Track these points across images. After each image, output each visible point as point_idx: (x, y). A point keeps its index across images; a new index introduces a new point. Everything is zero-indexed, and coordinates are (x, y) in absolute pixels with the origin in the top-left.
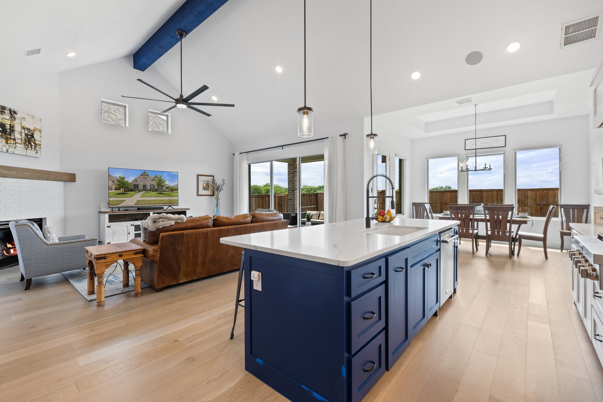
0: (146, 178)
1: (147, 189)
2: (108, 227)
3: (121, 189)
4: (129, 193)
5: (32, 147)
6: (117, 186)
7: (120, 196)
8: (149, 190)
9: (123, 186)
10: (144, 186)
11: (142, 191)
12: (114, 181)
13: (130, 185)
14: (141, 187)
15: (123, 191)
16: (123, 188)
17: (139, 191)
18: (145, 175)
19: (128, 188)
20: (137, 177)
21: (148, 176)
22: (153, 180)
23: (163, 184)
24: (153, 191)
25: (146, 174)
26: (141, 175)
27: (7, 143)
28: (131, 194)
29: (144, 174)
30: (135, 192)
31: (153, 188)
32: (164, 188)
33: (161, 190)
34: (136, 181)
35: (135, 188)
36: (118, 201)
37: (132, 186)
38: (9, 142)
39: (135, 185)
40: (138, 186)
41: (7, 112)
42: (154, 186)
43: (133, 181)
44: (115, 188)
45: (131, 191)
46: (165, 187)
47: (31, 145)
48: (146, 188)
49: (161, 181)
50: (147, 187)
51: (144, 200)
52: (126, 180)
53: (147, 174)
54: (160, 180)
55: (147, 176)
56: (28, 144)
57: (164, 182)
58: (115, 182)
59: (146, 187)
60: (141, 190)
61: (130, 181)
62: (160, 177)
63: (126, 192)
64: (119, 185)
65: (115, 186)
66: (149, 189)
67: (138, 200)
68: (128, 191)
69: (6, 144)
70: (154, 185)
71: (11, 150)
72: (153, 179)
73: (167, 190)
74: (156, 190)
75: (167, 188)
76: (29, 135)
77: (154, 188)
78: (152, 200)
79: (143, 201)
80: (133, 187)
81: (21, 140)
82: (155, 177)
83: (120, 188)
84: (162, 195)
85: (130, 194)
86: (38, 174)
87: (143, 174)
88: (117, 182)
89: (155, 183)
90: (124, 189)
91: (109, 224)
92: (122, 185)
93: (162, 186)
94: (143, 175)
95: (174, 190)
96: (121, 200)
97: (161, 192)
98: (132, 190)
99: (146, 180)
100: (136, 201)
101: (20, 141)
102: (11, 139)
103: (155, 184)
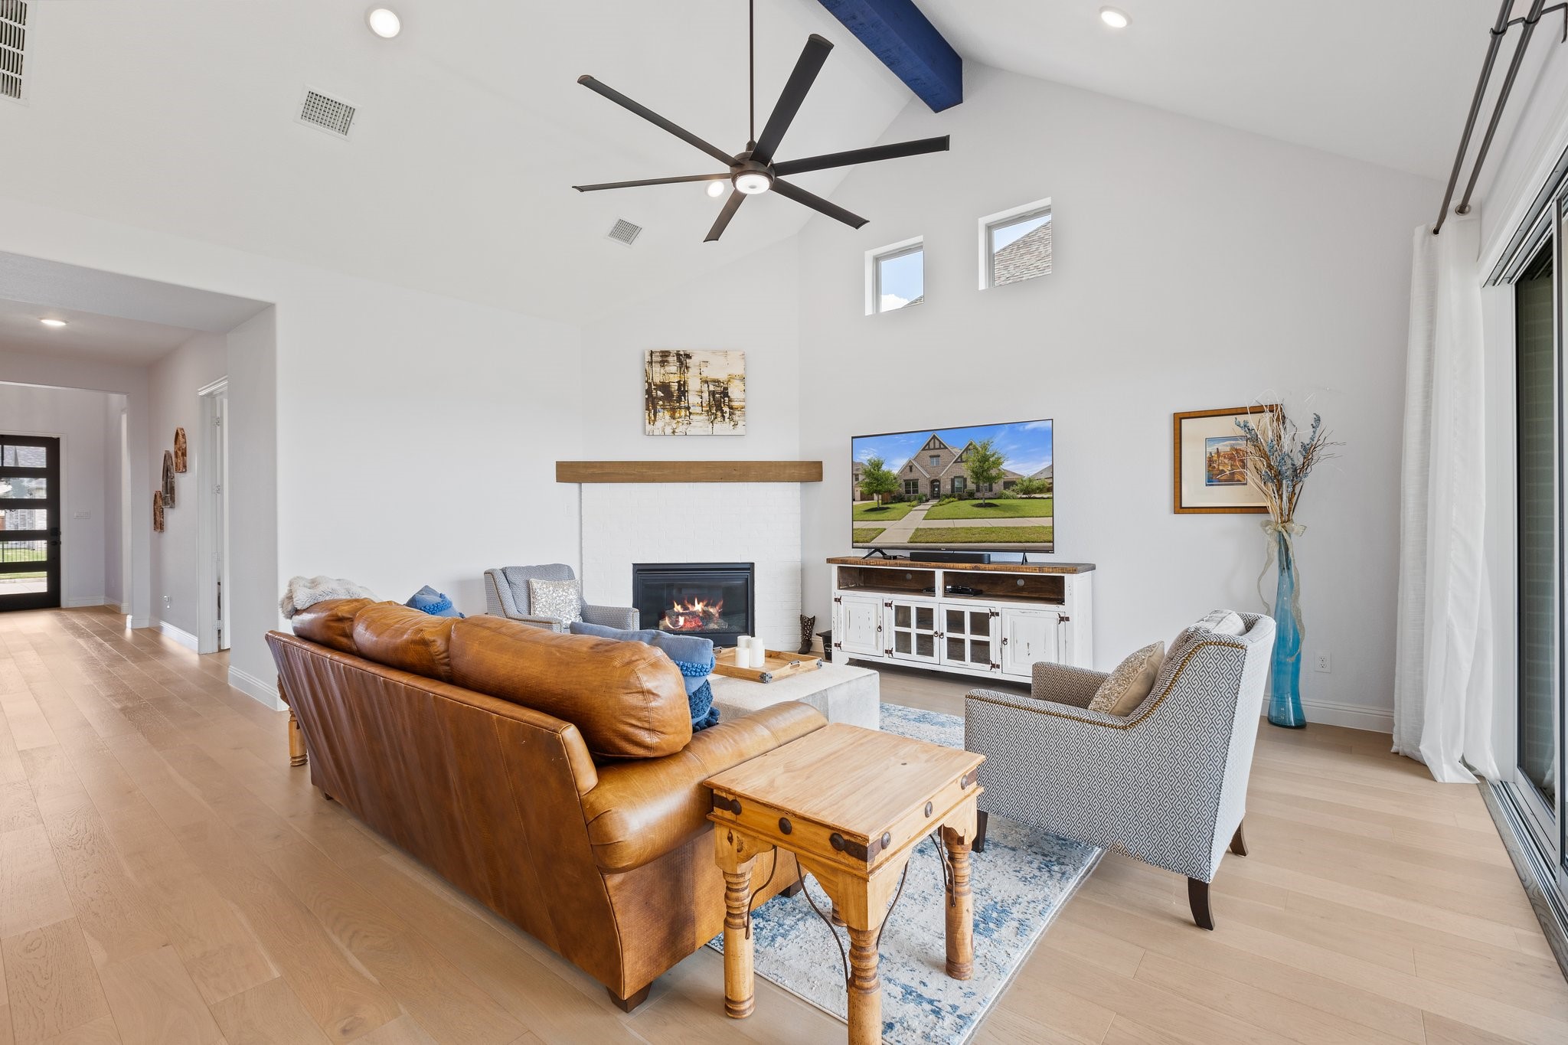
0: (939, 456)
1: (941, 492)
2: (836, 600)
3: (875, 496)
4: (894, 508)
5: (723, 417)
6: (865, 490)
7: (873, 516)
8: (947, 497)
9: (880, 488)
10: (935, 483)
11: (927, 501)
12: (858, 475)
13: (896, 482)
14: (924, 488)
15: (880, 501)
16: (878, 492)
17: (921, 501)
18: (934, 449)
19: (890, 492)
20: (913, 456)
21: (946, 448)
22: (960, 460)
23: (993, 472)
24: (961, 498)
25: (937, 446)
26: (924, 449)
27: (673, 417)
28: (898, 509)
29: (934, 443)
30: (909, 503)
31: (959, 489)
32: (998, 487)
33: (988, 494)
34: (911, 471)
35: (908, 492)
36: (869, 530)
37: (900, 486)
38: (677, 415)
39: (907, 483)
40: (915, 483)
41: (672, 359)
42: (965, 480)
43: (902, 471)
44: (862, 493)
45: (899, 502)
46: (1001, 482)
47: (722, 412)
48: (939, 490)
49: (988, 460)
50: (942, 485)
51: (934, 527)
52: (884, 468)
53: (940, 443)
54: (985, 459)
55: (940, 448)
56: (716, 411)
57: (997, 463)
58: (861, 478)
59: (939, 486)
60: (925, 495)
61: (895, 471)
62: (985, 448)
63: (886, 504)
64: (869, 484)
65: (860, 489)
66: (949, 493)
67: (917, 530)
68: (892, 503)
69: (672, 420)
70: (962, 477)
71: (681, 429)
72: (961, 456)
73: (1008, 492)
74: (971, 496)
75: (1008, 485)
76: (718, 393)
77: (965, 486)
78: (957, 529)
79: (932, 532)
80: (902, 490)
81: (702, 406)
82: (967, 449)
83: (872, 494)
84: (991, 511)
85: (895, 511)
86: (721, 471)
87: (928, 444)
88: (864, 477)
89: (965, 470)
90: (880, 496)
91: (839, 593)
92: (877, 485)
93: (991, 480)
94: (929, 449)
95: (1040, 490)
96: (876, 529)
97: (987, 501)
98: (900, 499)
99: (938, 462)
100: (914, 531)
101: (698, 410)
102: (680, 408)
103: (968, 474)
